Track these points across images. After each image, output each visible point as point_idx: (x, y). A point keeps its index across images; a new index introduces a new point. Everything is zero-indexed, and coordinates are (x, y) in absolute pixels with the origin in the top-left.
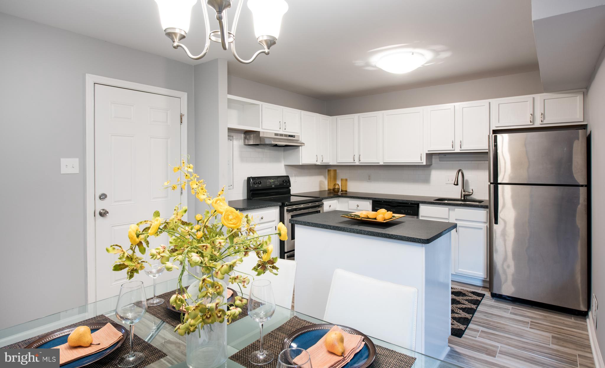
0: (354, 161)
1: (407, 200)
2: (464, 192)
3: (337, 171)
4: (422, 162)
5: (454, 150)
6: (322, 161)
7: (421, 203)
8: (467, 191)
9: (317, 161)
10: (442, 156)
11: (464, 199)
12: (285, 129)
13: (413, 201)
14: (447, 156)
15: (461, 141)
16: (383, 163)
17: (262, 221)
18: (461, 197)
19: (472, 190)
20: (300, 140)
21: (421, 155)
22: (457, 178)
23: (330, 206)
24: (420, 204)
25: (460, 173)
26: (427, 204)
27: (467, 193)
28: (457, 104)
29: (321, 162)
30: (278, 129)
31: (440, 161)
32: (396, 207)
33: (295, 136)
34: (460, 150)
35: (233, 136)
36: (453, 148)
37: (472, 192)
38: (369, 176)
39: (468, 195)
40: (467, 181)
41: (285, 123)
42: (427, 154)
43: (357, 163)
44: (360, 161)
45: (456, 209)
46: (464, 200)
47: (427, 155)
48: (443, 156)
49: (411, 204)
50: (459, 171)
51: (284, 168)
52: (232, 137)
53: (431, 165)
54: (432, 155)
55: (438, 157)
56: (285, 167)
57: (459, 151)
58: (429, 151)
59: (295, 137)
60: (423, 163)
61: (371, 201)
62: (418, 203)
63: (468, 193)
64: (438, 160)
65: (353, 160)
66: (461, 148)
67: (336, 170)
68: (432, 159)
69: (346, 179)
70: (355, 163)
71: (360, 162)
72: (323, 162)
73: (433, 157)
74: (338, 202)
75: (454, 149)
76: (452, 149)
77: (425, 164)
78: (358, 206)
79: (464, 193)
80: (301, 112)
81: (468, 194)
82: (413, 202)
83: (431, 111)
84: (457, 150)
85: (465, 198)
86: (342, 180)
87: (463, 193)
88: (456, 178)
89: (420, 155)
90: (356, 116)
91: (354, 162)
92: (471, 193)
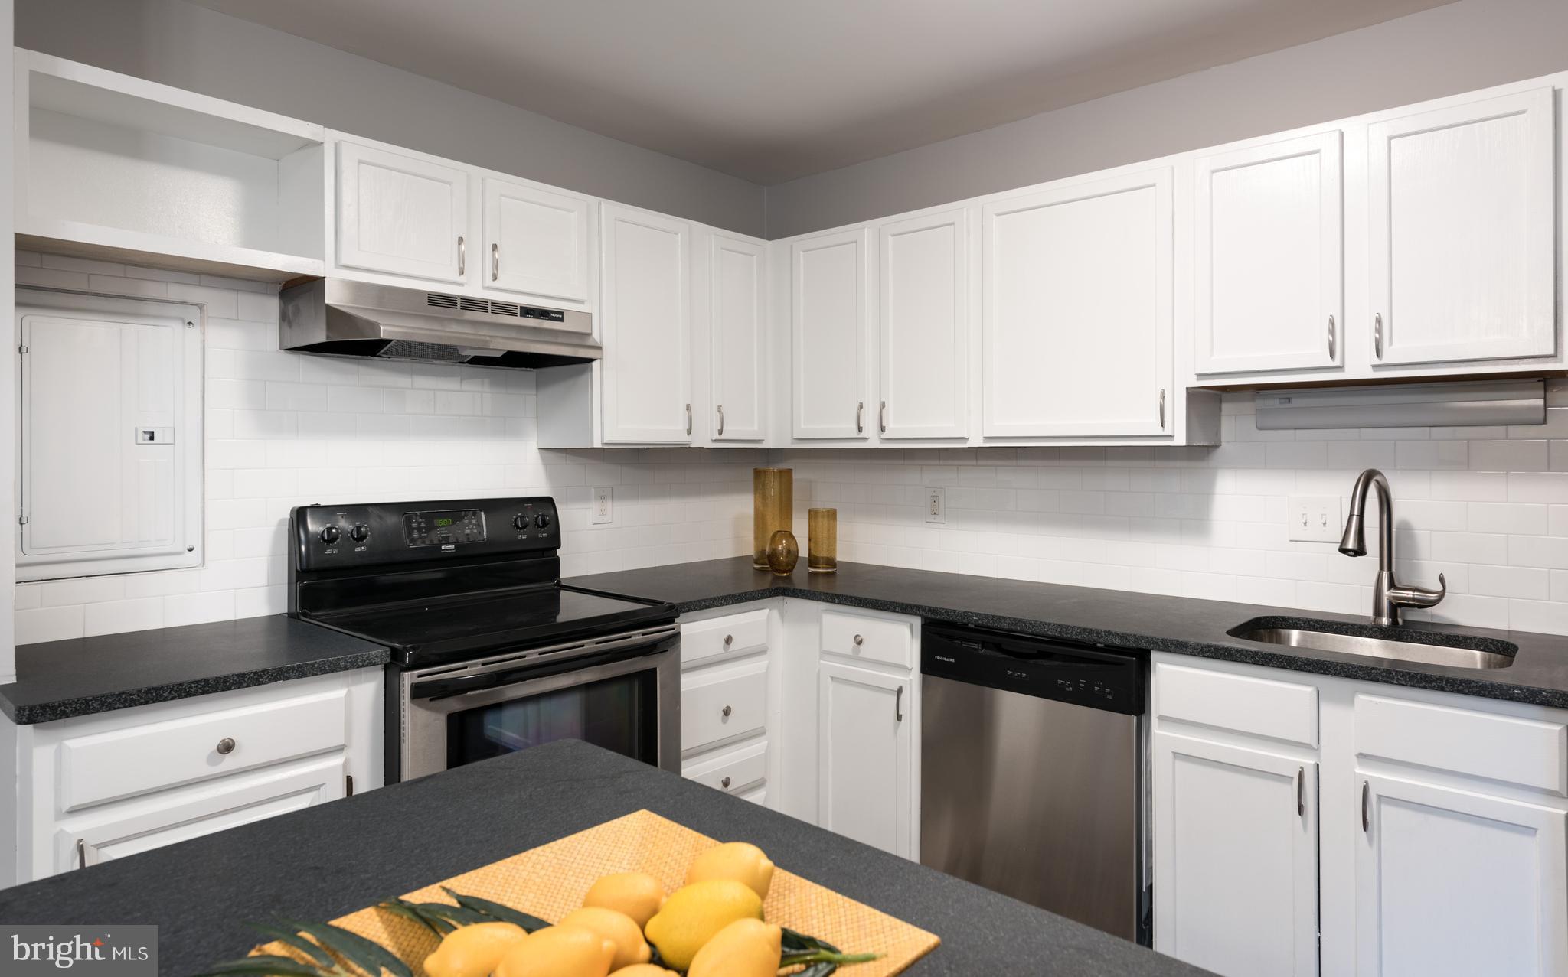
0: (860, 429)
1: (1084, 629)
2: (1392, 585)
3: (795, 476)
4: (1167, 432)
5: (1340, 368)
6: (721, 432)
7: (1159, 650)
8: (1405, 583)
9: (689, 432)
10: (1273, 402)
11: (1395, 622)
12: (495, 278)
13: (1117, 635)
14: (1297, 402)
15: (1379, 321)
16: (982, 441)
17: (229, 762)
18: (1378, 612)
19: (1442, 580)
20: (596, 335)
21: (1163, 397)
22: (1355, 519)
23: (728, 640)
24: (1155, 656)
25: (1372, 491)
26: (1192, 654)
27: (1410, 594)
28: (1354, 126)
29: (716, 436)
30: (454, 276)
31: (1260, 429)
32: (1032, 661)
33: (562, 313)
34: (1375, 367)
35: (201, 307)
36: (1332, 355)
37: (1440, 588)
38: (935, 499)
39: (1413, 606)
40: (1407, 528)
41: (495, 247)
42: (1193, 395)
43: (874, 443)
44: (883, 429)
45: (1361, 699)
46: (1396, 632)
47: (1195, 396)
48: (1277, 401)
49: (1110, 648)
50: (1369, 476)
51: (539, 461)
52: (196, 310)
53: (1216, 447)
54: (1221, 402)
55: (1248, 407)
56: (543, 459)
57: (1371, 369)
58: (1201, 376)
59: (561, 320)
60: (1170, 437)
61: (917, 622)
62: (1144, 645)
63: (1418, 595)
64: (1250, 423)
65: (855, 427)
66: (1378, 353)
67: (790, 471)
68: (1220, 416)
69: (828, 511)
70: (865, 439)
71: (885, 436)
72: (723, 437)
73: (1225, 407)
74: (782, 616)
75: (1337, 362)
76: (1329, 362)
77: (1180, 440)
78: (860, 643)
79: (1394, 593)
80: (600, 204)
81: (1414, 599)
82: (1117, 642)
83: (1213, 172)
84: (1359, 366)
85: (1400, 621)
86: (813, 514)
87: (1387, 594)
88: (1351, 515)
89: (1159, 400)
90: (866, 231)
91: (862, 435)
92: (1433, 597)
